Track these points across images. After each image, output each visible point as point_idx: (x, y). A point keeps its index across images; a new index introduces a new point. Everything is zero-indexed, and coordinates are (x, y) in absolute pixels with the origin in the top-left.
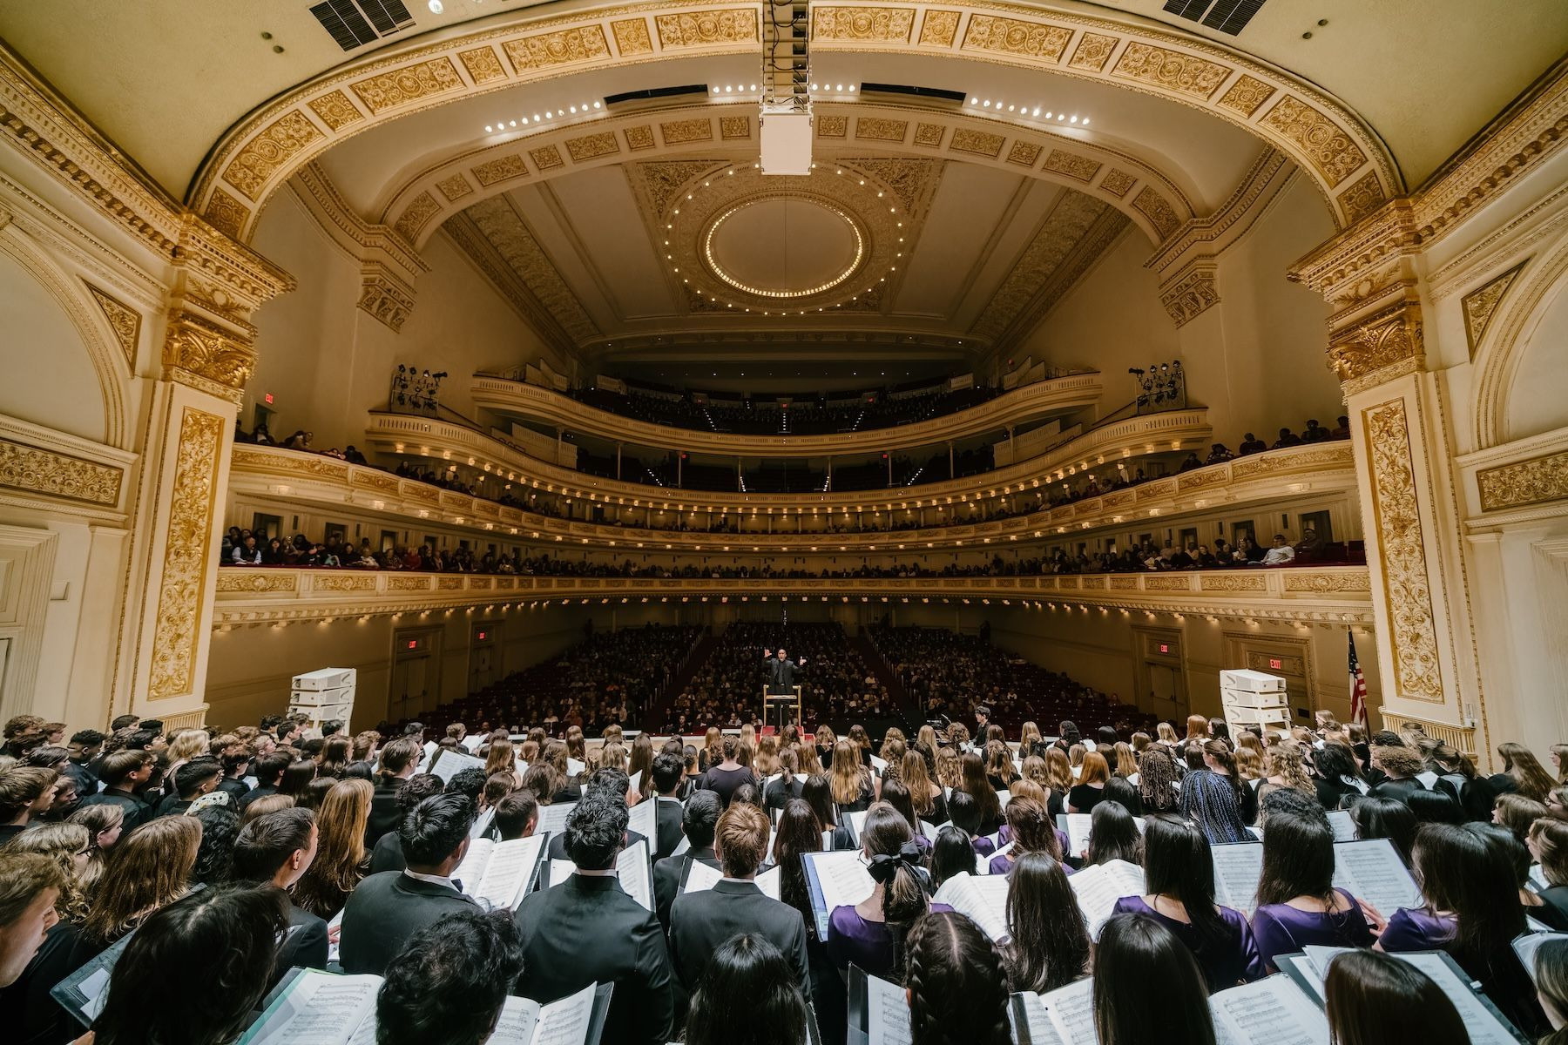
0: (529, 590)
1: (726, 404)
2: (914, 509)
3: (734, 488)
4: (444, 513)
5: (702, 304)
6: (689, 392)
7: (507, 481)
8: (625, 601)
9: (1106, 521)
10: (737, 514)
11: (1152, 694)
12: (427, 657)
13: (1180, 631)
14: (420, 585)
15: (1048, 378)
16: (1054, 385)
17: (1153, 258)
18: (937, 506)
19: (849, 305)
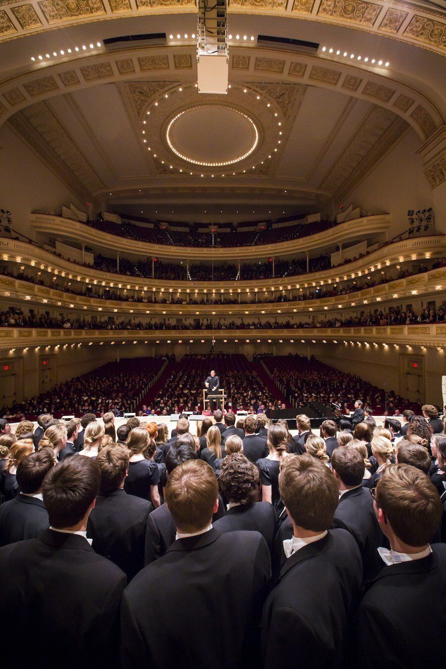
0: (69, 337)
1: (180, 229)
2: (287, 290)
3: (184, 278)
4: (19, 294)
5: (165, 169)
6: (157, 223)
7: (54, 275)
8: (124, 343)
9: (389, 297)
10: (187, 293)
11: (408, 388)
12: (15, 374)
13: (423, 356)
14: (8, 334)
15: (361, 216)
16: (365, 220)
17: (421, 148)
18: (299, 289)
19: (250, 171)
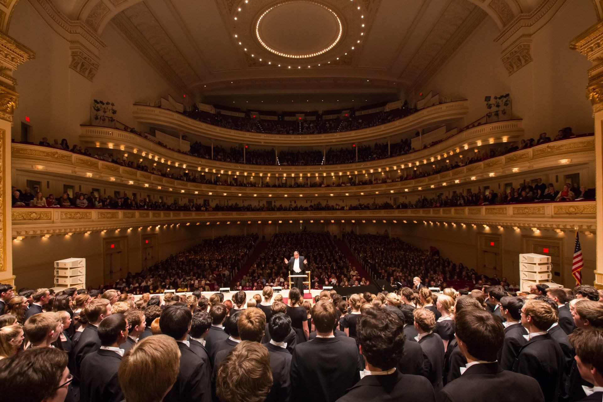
0: (169, 218)
1: (269, 118)
2: (369, 174)
3: (273, 163)
4: (123, 179)
5: (255, 62)
6: (248, 112)
7: (154, 162)
8: (218, 223)
9: (467, 180)
10: (276, 177)
11: (485, 266)
12: (120, 252)
13: (500, 235)
14: (114, 216)
15: (440, 103)
16: (444, 106)
17: (499, 36)
18: (381, 172)
19: (335, 62)
